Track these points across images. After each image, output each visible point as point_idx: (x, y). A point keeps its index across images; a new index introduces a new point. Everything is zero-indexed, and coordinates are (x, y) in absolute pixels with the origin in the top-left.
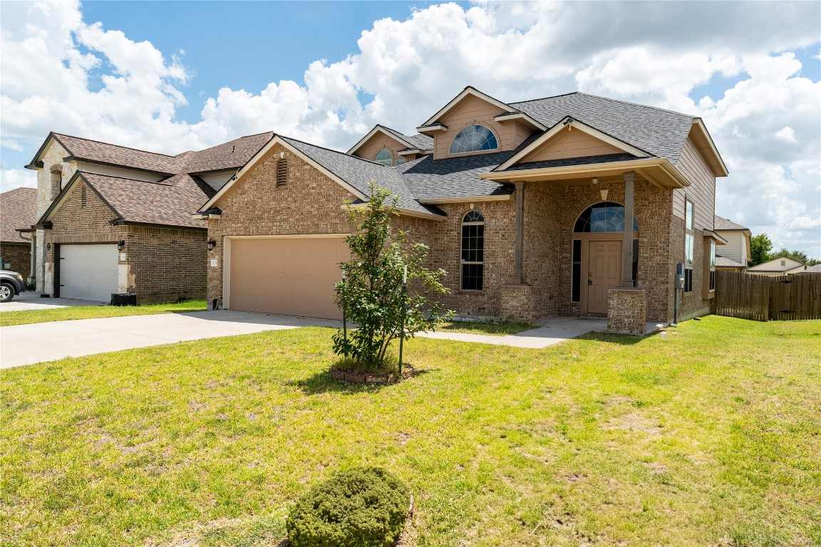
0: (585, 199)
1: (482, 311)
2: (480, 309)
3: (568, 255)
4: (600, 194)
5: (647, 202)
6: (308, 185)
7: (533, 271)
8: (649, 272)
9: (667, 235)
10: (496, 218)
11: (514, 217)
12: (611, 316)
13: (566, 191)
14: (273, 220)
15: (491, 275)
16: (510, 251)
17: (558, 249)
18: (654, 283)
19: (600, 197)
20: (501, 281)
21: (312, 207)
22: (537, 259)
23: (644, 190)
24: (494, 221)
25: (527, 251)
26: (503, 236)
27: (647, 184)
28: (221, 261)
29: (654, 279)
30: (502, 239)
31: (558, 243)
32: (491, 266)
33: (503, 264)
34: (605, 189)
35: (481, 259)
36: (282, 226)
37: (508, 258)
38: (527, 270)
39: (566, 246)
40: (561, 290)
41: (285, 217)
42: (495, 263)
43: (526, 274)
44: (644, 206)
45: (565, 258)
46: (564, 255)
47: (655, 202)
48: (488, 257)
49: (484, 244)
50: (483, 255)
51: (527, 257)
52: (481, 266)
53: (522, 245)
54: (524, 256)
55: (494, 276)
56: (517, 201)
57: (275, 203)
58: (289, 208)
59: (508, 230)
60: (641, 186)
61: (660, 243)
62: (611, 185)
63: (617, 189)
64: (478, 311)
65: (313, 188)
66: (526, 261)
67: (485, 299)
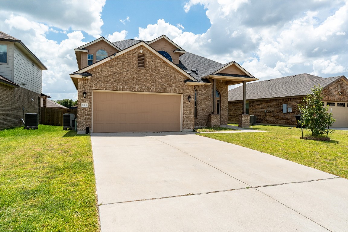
1: (197, 124)
5: (223, 88)
6: (159, 70)
10: (202, 91)
11: (208, 91)
14: (135, 84)
16: (207, 103)
20: (204, 113)
21: (162, 80)
26: (204, 97)
28: (90, 104)
32: (200, 108)
36: (142, 88)
37: (206, 105)
41: (144, 83)
48: (199, 105)
57: (137, 75)
58: (147, 79)
61: (226, 101)
65: (162, 71)
67: (198, 120)
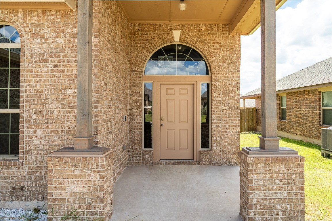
0: (157, 39)
1: (19, 192)
2: (14, 188)
3: (139, 98)
4: (172, 34)
5: (218, 45)
7: (105, 121)
8: (222, 116)
9: (237, 79)
10: (43, 36)
11: (75, 35)
12: (255, 201)
13: (136, 29)
15: (35, 132)
16: (69, 91)
17: (128, 91)
18: (227, 126)
19: (173, 37)
20: (53, 141)
22: (111, 104)
23: (215, 34)
24: (38, 41)
25: (97, 92)
26: (56, 66)
27: (218, 28)
29: (227, 123)
30: (52, 71)
31: (129, 85)
32: (34, 116)
33: (56, 113)
34: (176, 29)
35: (16, 104)
37: (65, 103)
38: (97, 122)
39: (137, 89)
40: (132, 138)
42: (41, 112)
43: (96, 127)
44: (216, 49)
45: (137, 102)
46: (135, 98)
47: (226, 46)
48: (28, 102)
49: (22, 79)
50: (19, 97)
51: (98, 102)
52: (16, 117)
53: (90, 81)
54: (94, 99)
55: (39, 132)
56: (79, 11)
59: (65, 56)
60: (212, 29)
61: (231, 87)
62: (183, 26)
63: (189, 30)
64: (12, 194)
66: (96, 107)
67: (25, 172)
